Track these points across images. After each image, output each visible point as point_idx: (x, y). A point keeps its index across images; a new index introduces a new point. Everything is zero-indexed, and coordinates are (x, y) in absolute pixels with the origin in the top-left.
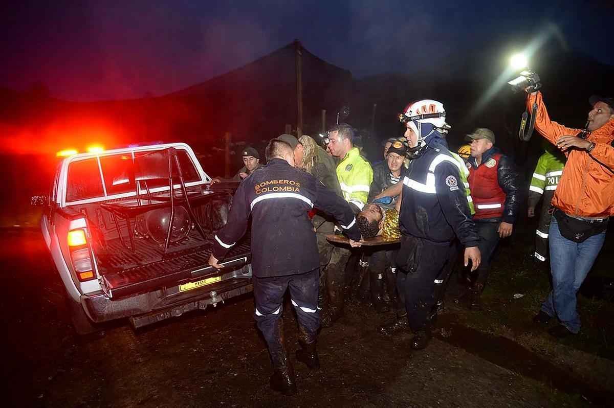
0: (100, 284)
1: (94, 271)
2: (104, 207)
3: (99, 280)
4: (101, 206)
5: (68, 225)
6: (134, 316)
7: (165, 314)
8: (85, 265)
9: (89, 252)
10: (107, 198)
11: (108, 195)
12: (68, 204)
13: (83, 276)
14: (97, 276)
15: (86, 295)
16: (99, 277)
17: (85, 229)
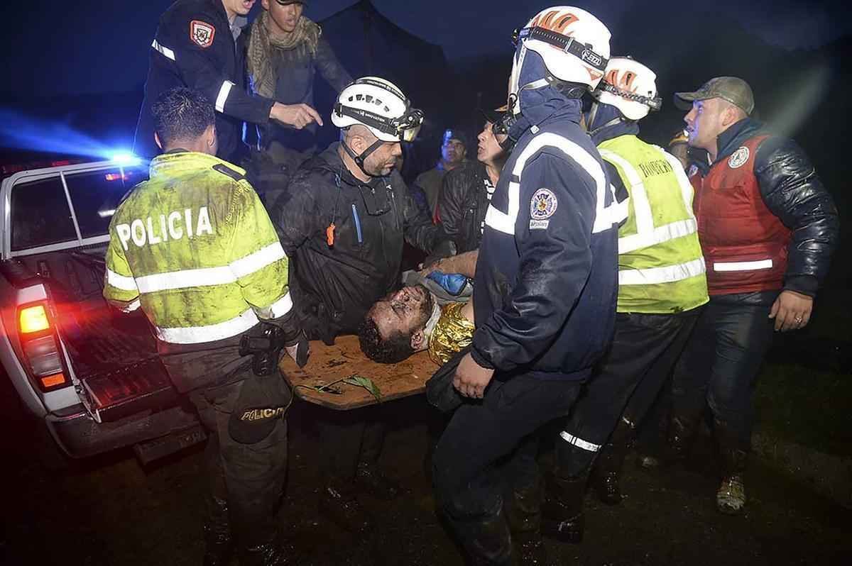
0: (78, 393)
1: (66, 373)
2: (78, 260)
3: (76, 386)
4: (74, 257)
5: (14, 298)
6: (141, 443)
7: (193, 435)
8: (50, 364)
9: (56, 340)
10: (82, 242)
11: (83, 238)
12: (15, 254)
13: (47, 383)
14: (72, 381)
15: (54, 415)
16: (76, 382)
17: (46, 302)
